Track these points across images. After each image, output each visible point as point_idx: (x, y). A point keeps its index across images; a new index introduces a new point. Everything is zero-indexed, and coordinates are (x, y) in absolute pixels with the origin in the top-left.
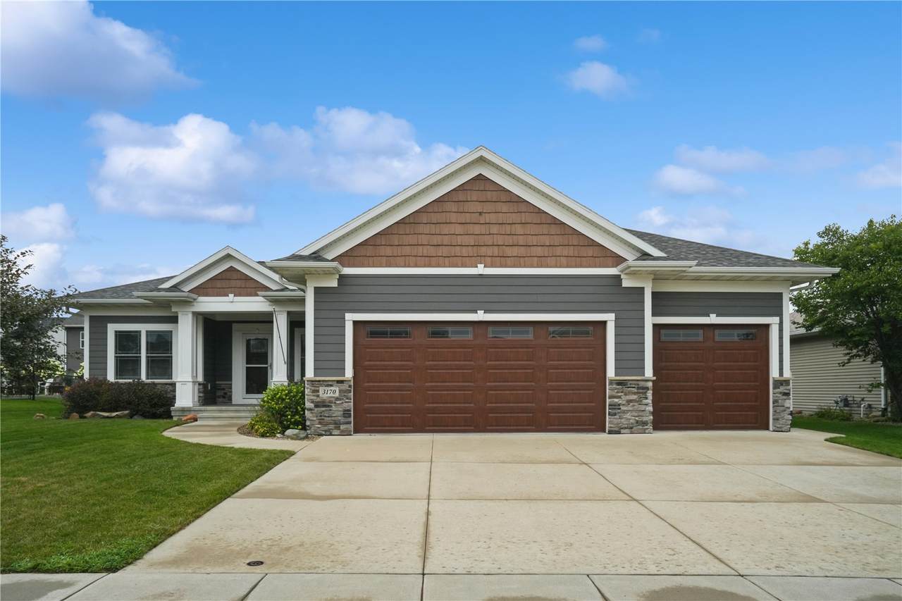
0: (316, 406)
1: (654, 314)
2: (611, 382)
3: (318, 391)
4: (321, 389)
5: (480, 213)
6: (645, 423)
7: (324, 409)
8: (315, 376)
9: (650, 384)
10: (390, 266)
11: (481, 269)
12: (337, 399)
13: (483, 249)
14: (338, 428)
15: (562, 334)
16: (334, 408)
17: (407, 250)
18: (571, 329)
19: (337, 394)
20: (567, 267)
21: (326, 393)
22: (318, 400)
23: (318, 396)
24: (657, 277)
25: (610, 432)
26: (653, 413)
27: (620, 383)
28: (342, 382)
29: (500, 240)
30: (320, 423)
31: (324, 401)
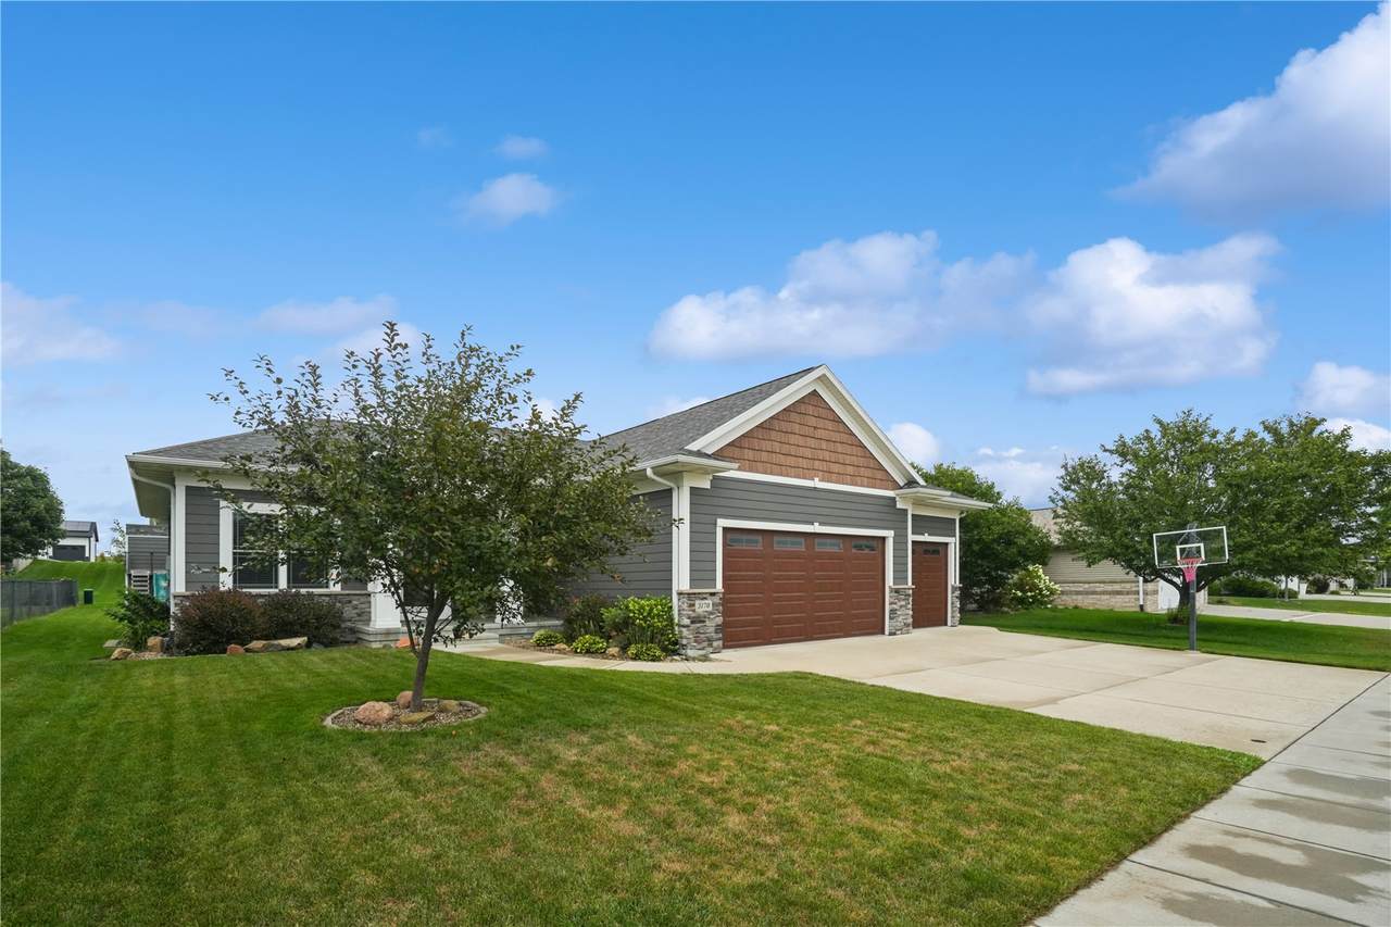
0: (692, 622)
1: (913, 533)
2: (891, 590)
3: (694, 605)
4: (697, 602)
5: (815, 428)
6: (908, 625)
7: (698, 625)
8: (691, 587)
9: (911, 592)
10: (751, 470)
11: (817, 483)
12: (711, 613)
13: (817, 463)
14: (710, 645)
15: (859, 547)
16: (708, 623)
17: (764, 456)
18: (864, 542)
19: (710, 609)
20: (868, 487)
21: (703, 607)
22: (693, 615)
23: (694, 611)
24: (918, 502)
25: (891, 634)
26: (913, 616)
27: (897, 591)
28: (713, 594)
29: (827, 455)
30: (696, 641)
31: (699, 617)
